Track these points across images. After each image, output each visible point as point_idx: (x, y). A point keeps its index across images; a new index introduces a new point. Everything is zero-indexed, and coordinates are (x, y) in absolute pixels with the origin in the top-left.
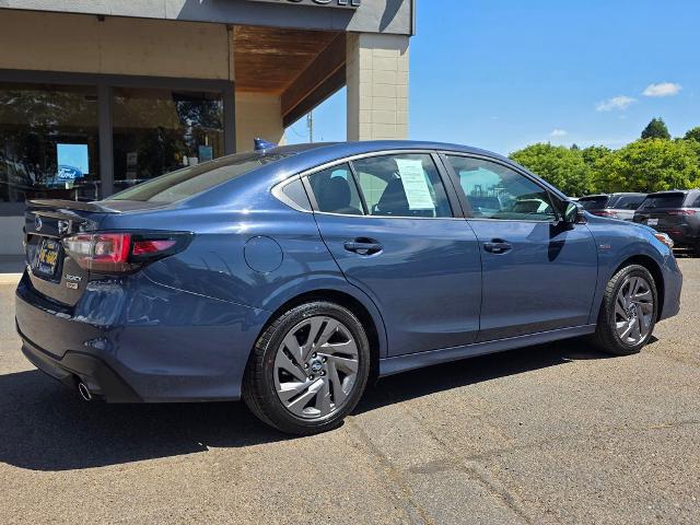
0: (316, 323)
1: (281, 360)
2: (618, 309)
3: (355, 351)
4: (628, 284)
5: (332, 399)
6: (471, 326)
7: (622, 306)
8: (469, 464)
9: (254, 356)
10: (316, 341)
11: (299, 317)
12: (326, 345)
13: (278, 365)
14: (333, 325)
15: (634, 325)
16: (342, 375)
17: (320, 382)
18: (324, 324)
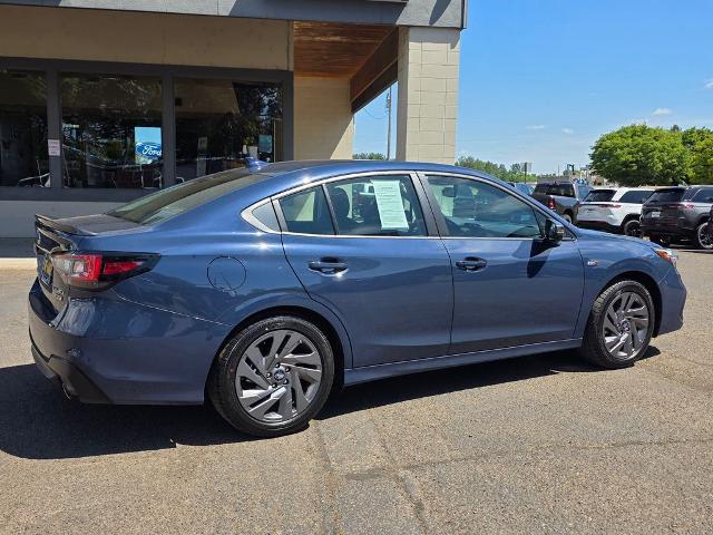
0: (278, 336)
1: (244, 370)
2: (607, 323)
3: (318, 361)
4: (620, 300)
5: (294, 406)
6: (441, 339)
7: (612, 322)
8: (402, 473)
9: (216, 365)
10: (279, 352)
11: (261, 332)
12: (290, 356)
13: (239, 374)
14: (297, 338)
15: (627, 340)
16: (305, 384)
17: (283, 390)
18: (287, 338)
